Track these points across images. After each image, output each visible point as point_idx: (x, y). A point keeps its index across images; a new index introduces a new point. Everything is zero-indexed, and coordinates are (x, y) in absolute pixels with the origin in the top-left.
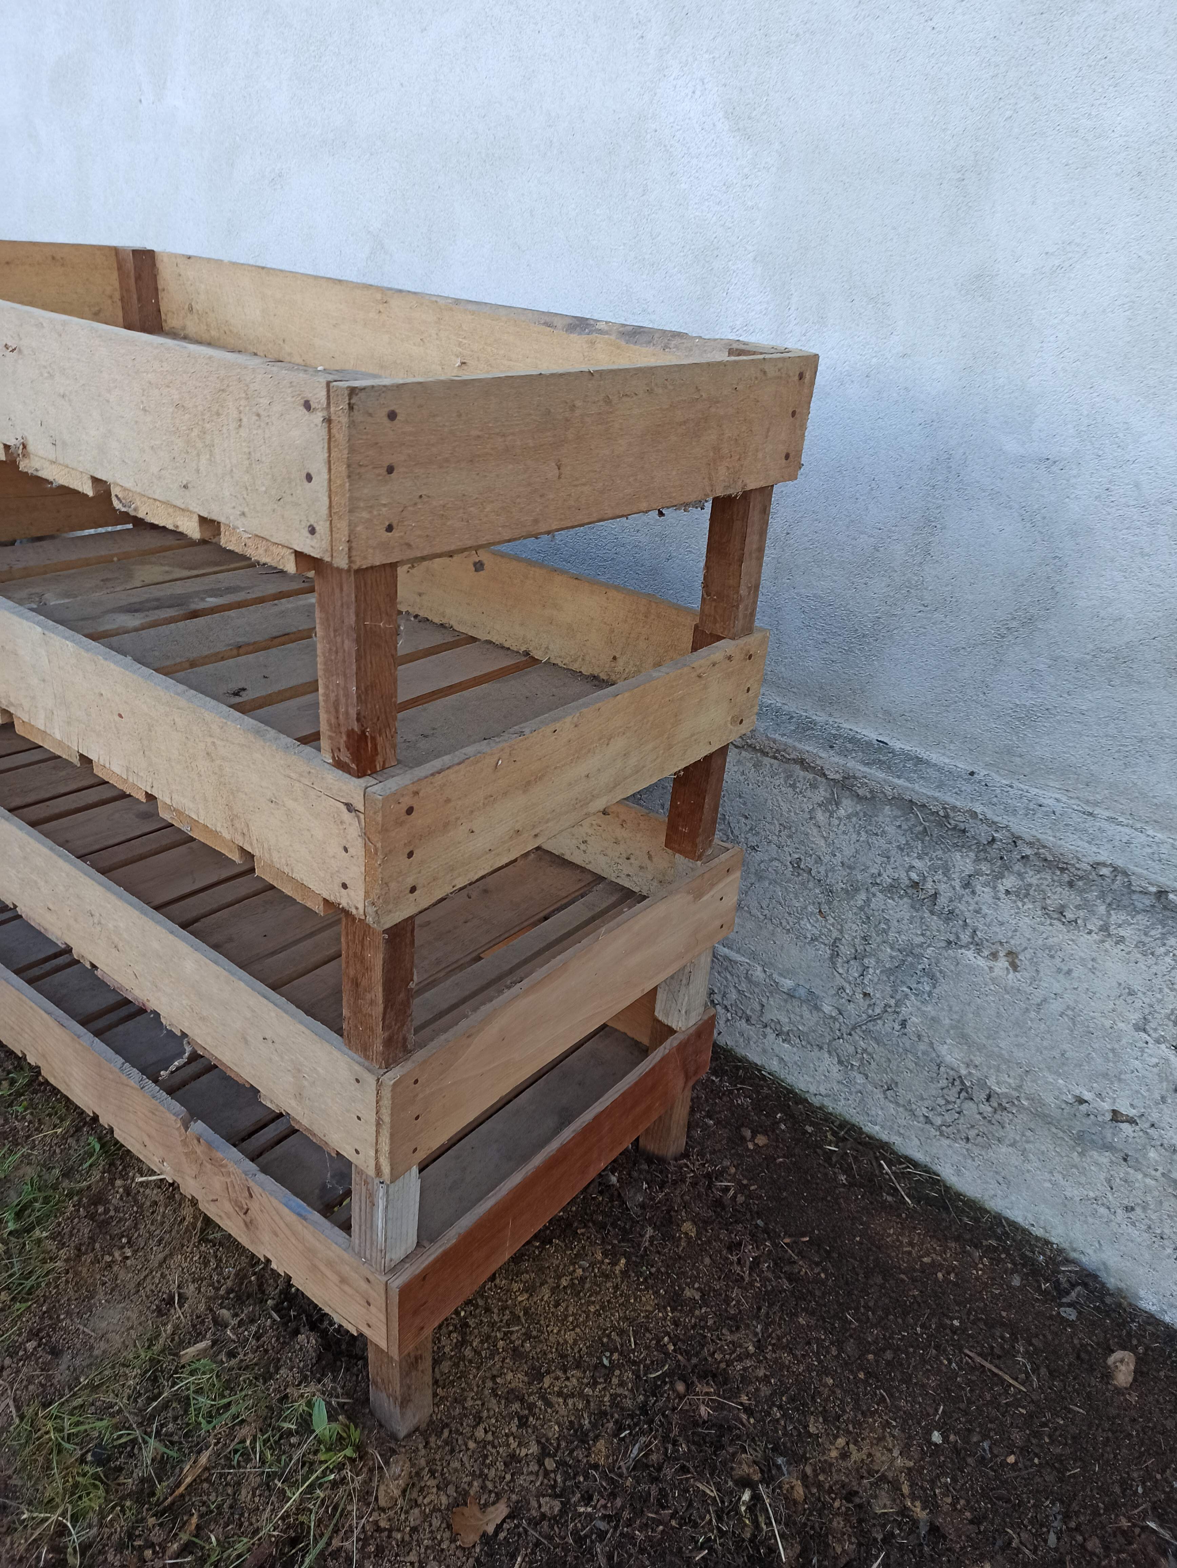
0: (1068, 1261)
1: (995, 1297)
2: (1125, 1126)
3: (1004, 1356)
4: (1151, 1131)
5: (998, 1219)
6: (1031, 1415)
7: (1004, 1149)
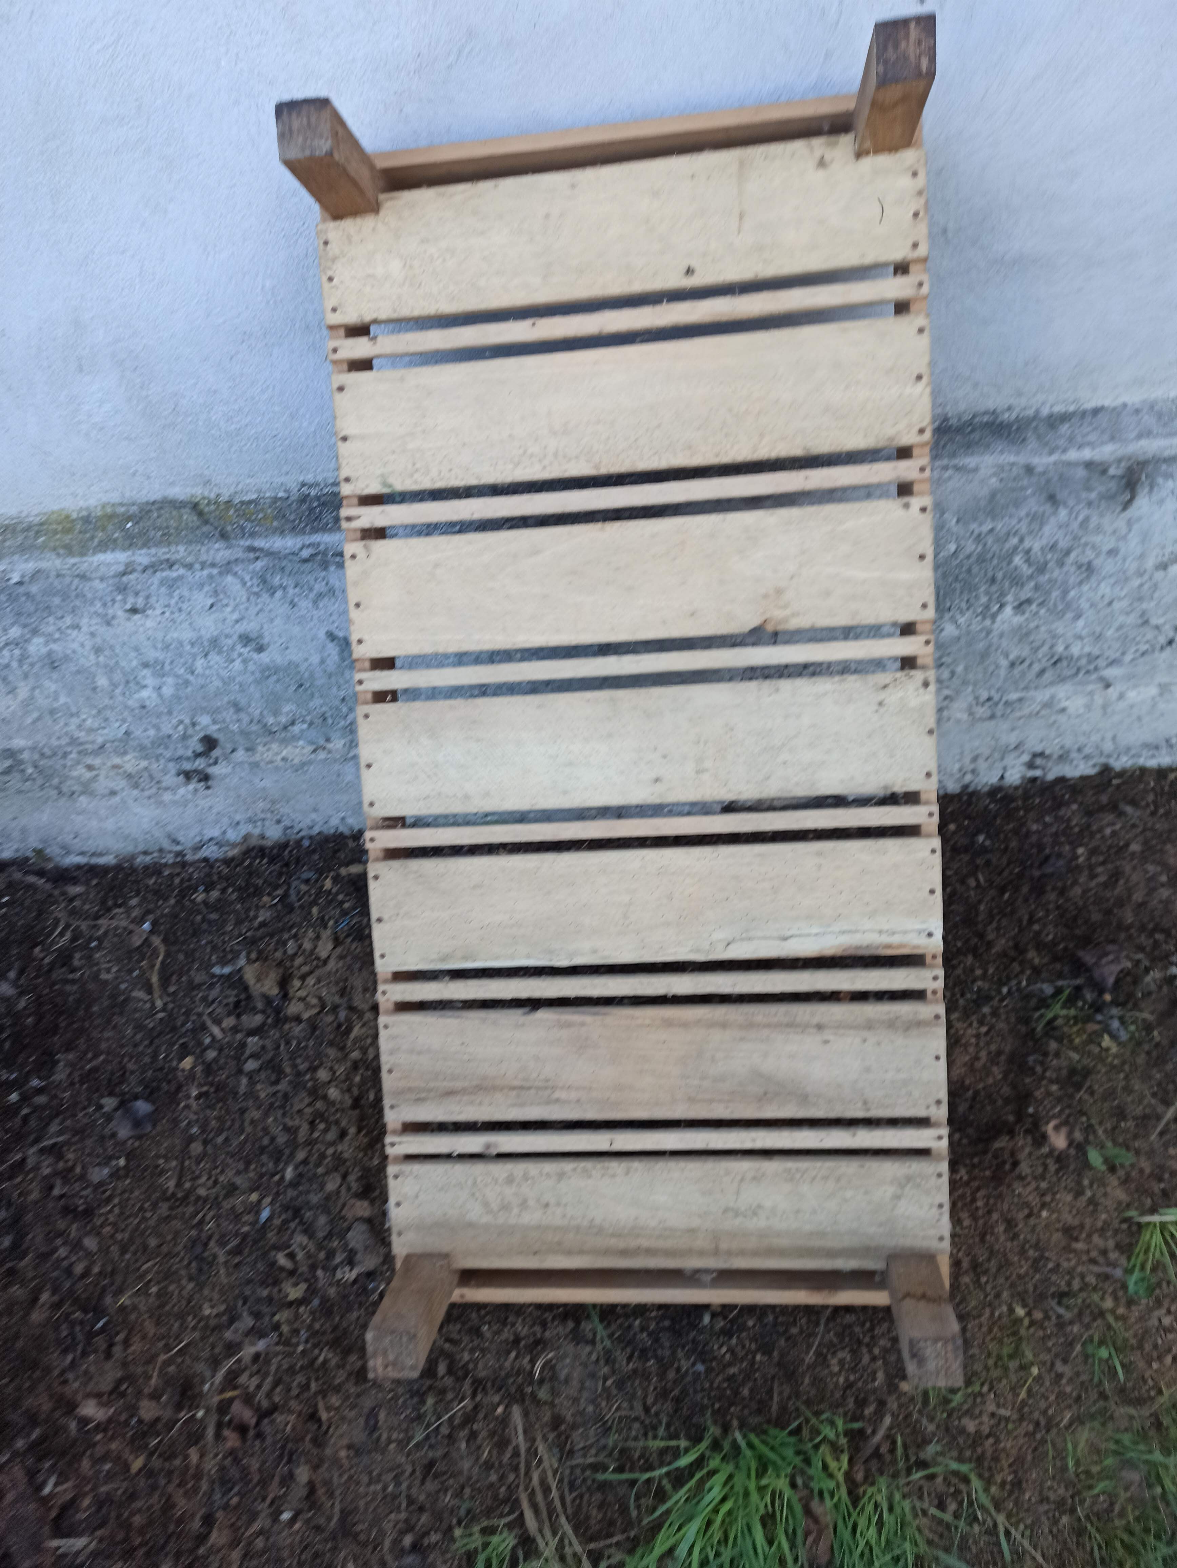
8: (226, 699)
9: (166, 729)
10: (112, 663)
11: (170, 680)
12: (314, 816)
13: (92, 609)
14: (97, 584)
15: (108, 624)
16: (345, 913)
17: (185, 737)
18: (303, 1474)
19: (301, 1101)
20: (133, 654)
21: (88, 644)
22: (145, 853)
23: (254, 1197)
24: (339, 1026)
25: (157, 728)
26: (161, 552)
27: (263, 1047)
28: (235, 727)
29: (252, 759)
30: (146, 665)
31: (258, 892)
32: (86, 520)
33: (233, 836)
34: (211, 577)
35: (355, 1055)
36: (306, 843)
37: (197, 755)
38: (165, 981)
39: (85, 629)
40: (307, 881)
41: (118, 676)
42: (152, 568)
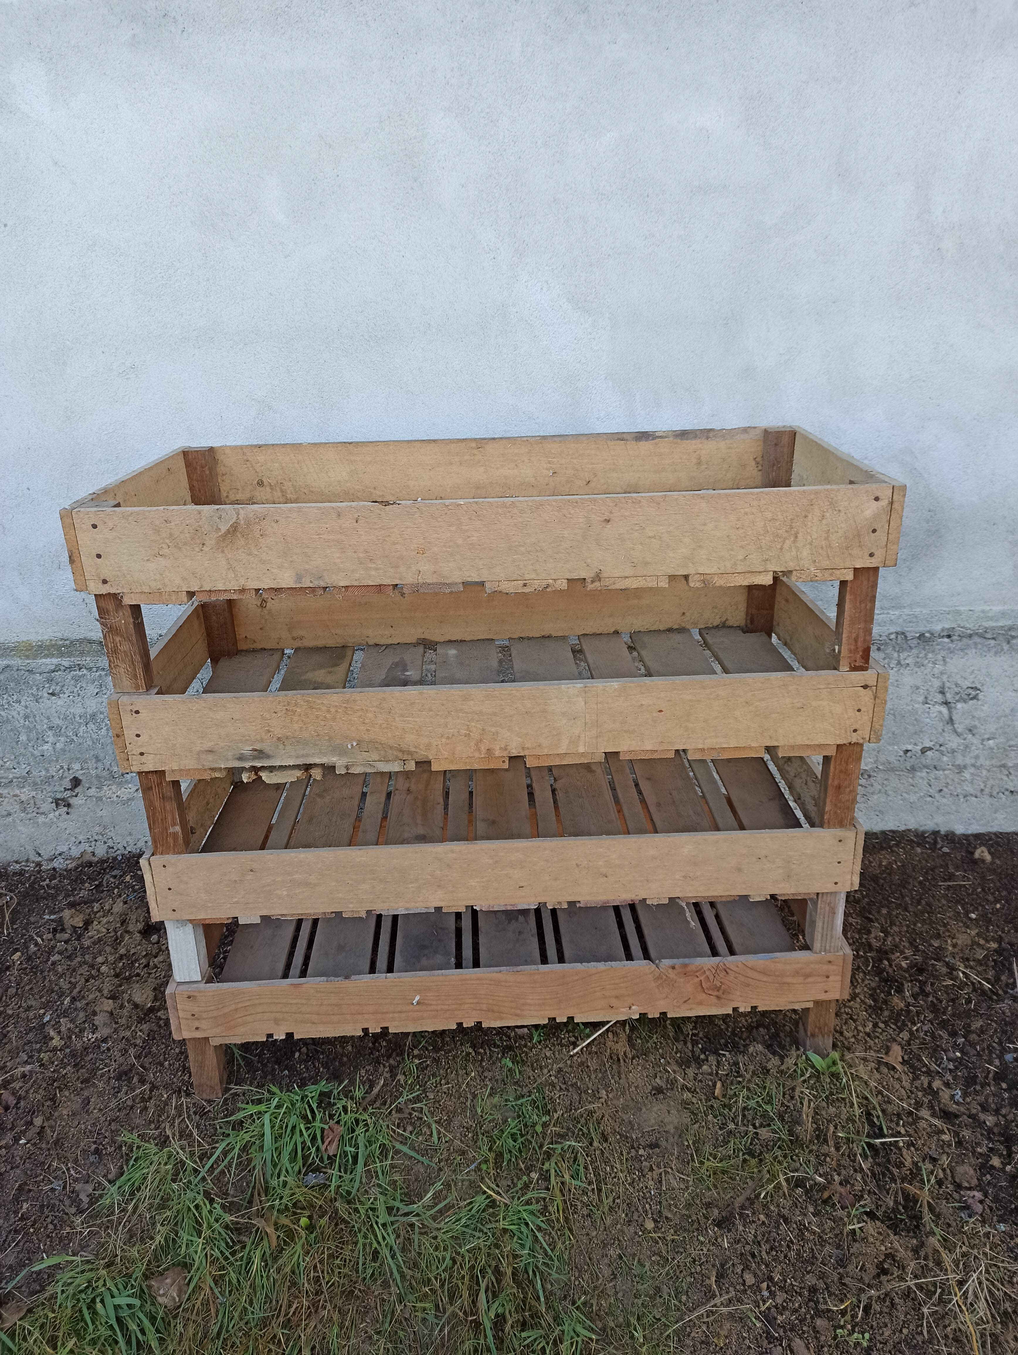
0: (924, 832)
1: (919, 861)
2: (929, 753)
3: (951, 877)
4: (942, 748)
5: (883, 833)
6: (983, 890)
7: (875, 797)
8: (92, 753)
9: (52, 771)
10: (31, 726)
11: (62, 739)
12: (128, 839)
13: (30, 692)
14: (38, 677)
15: (37, 701)
16: (134, 891)
17: (61, 778)
18: (38, 1121)
19: (84, 970)
20: (46, 721)
21: (22, 713)
22: (17, 862)
23: (42, 1011)
24: (116, 939)
25: (47, 770)
26: (77, 660)
27: (66, 949)
28: (93, 772)
29: (99, 795)
30: (51, 728)
31: (83, 882)
32: (41, 646)
33: (76, 852)
34: (100, 676)
35: (123, 951)
36: (119, 858)
37: (66, 789)
38: (13, 922)
39: (23, 703)
40: (115, 877)
41: (33, 735)
42: (70, 668)
